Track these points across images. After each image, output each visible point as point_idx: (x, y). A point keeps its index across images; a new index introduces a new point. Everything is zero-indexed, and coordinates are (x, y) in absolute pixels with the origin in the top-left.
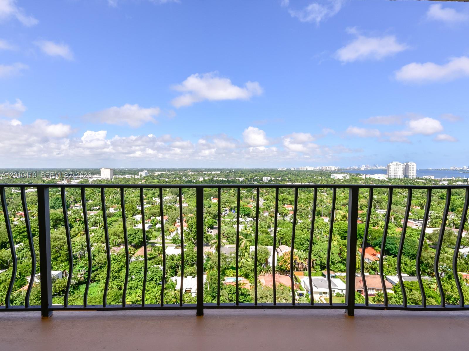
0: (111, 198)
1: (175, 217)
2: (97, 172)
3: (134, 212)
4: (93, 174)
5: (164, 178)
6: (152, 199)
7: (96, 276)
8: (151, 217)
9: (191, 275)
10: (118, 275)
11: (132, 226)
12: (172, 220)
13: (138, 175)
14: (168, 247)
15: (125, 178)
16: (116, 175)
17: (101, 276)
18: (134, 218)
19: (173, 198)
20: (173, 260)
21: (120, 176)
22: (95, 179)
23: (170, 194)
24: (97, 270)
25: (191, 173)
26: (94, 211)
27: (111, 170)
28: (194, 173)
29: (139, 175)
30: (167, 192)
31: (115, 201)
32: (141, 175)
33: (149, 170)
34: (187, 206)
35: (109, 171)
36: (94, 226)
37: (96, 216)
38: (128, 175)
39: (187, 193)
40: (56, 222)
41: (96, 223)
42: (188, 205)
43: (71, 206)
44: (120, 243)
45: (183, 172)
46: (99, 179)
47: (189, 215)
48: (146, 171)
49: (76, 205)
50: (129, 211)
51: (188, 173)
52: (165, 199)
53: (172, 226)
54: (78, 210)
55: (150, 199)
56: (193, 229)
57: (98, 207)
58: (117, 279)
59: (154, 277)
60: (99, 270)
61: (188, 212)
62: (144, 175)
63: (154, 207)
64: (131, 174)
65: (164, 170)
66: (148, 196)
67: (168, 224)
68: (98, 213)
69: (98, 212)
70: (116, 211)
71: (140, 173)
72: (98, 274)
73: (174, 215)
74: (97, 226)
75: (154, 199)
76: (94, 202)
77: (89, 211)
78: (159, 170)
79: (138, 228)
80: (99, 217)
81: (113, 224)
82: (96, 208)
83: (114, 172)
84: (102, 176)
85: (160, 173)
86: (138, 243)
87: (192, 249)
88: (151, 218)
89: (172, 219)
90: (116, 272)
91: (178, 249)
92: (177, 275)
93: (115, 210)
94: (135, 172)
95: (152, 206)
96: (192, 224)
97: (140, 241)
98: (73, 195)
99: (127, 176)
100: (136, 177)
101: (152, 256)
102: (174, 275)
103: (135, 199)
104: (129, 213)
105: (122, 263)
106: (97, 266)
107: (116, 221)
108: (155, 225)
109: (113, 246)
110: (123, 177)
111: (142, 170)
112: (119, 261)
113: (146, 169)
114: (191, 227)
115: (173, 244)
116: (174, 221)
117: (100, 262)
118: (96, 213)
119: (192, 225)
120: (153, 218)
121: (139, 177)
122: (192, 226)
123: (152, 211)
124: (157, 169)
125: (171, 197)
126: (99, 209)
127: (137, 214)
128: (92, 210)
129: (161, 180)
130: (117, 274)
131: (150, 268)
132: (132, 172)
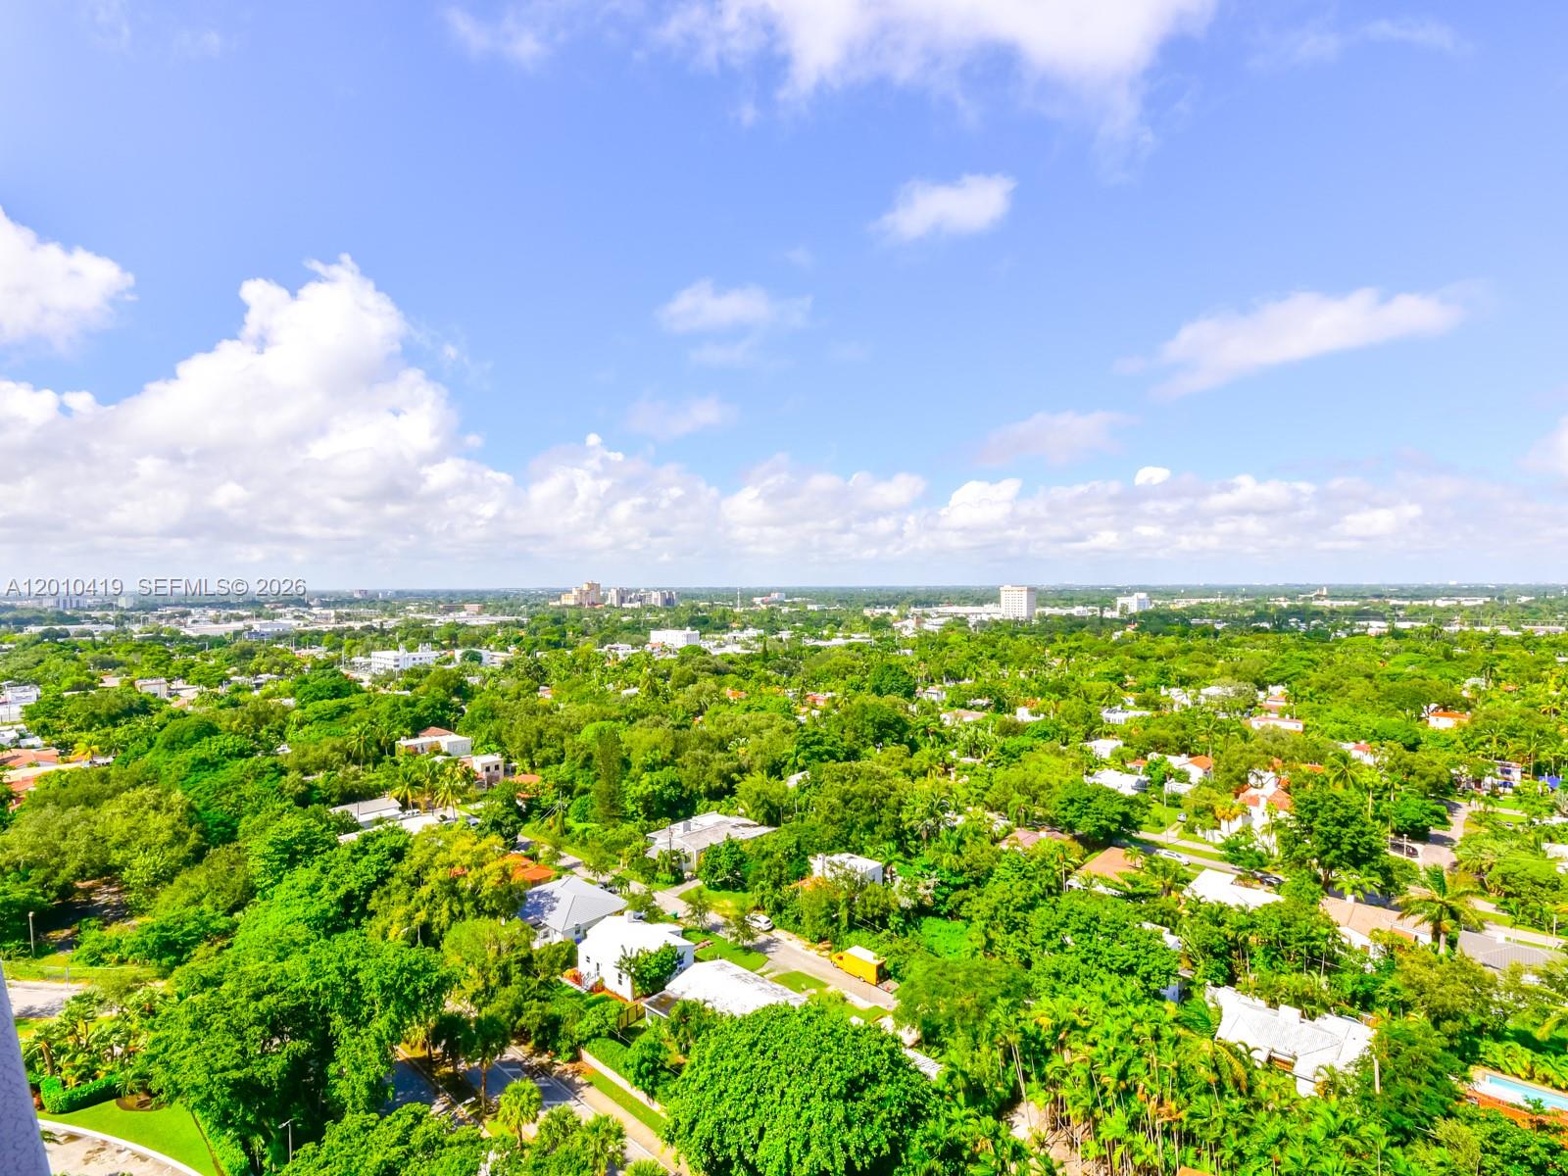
0: (1022, 676)
1: (1243, 766)
2: (990, 596)
3: (1092, 729)
4: (979, 602)
5: (1209, 621)
6: (1158, 692)
7: (961, 903)
8: (1147, 752)
9: (1298, 1005)
10: (1025, 919)
11: (1079, 772)
12: (1229, 776)
13: (1113, 609)
14: (1207, 871)
15: (1070, 617)
16: (1044, 605)
17: (975, 908)
18: (1087, 749)
19: (1239, 693)
20: (1220, 924)
21: (1057, 611)
22: (985, 618)
23: (1228, 679)
24: (966, 886)
25: (1327, 603)
26: (974, 712)
27: (1031, 590)
28: (1342, 603)
29: (1119, 606)
30: (1216, 671)
31: (1034, 686)
32: (1124, 608)
33: (1153, 592)
34: (1301, 728)
35: (1025, 594)
36: (971, 754)
37: (978, 725)
38: (1080, 608)
39: (1302, 681)
40: (879, 729)
41: (976, 746)
42: (1306, 726)
43: (919, 689)
44: (1040, 819)
45: (1292, 599)
46: (997, 617)
47: (1305, 768)
48: (1143, 595)
49: (931, 689)
50: (1076, 724)
51: (1316, 603)
52: (1207, 697)
53: (1230, 799)
54: (933, 703)
55: (1148, 690)
56: (1316, 825)
57: (985, 702)
58: (1020, 932)
59: (1137, 965)
60: (972, 886)
61: (1301, 754)
62: (1134, 609)
63: (1161, 720)
64: (1093, 603)
65: (1210, 591)
66: (1142, 679)
67: (1212, 786)
68: (985, 718)
69: (984, 714)
70: (1036, 719)
71: (1121, 601)
72: (969, 900)
73: (1237, 757)
74: (979, 757)
75: (1163, 691)
76: (977, 686)
77: (963, 711)
78: (1189, 592)
79: (1097, 781)
80: (986, 729)
81: (1022, 757)
82: (979, 701)
83: (1038, 596)
84: (1002, 610)
85: (1194, 602)
86: (1095, 834)
87: (1312, 903)
88: (1149, 757)
89: (1230, 770)
90: (1017, 909)
91: (1247, 886)
92: (1238, 986)
93: (1032, 714)
94: (1106, 598)
95: (1155, 713)
96: (1314, 802)
97: (1101, 827)
98: (925, 661)
99: (1077, 611)
100: (1108, 614)
101: (1138, 890)
102: (1220, 980)
103: (1095, 684)
104: (1073, 730)
105: (1036, 886)
106: (966, 875)
107: (1031, 749)
108: (1162, 783)
109: (1018, 826)
110: (1064, 612)
111: (1130, 592)
112: (1030, 878)
113: (1141, 589)
114: (1308, 816)
115: (1228, 866)
116: (1238, 779)
117: (975, 865)
118: (977, 716)
119: (1311, 807)
120: (1154, 756)
121: (1116, 614)
122: (1314, 812)
123: (1153, 731)
124: (1185, 587)
125: (1230, 690)
126: (989, 705)
127: (1098, 736)
128: (970, 708)
129: (1197, 626)
130: (1019, 915)
131: (1125, 926)
132: (1096, 599)
